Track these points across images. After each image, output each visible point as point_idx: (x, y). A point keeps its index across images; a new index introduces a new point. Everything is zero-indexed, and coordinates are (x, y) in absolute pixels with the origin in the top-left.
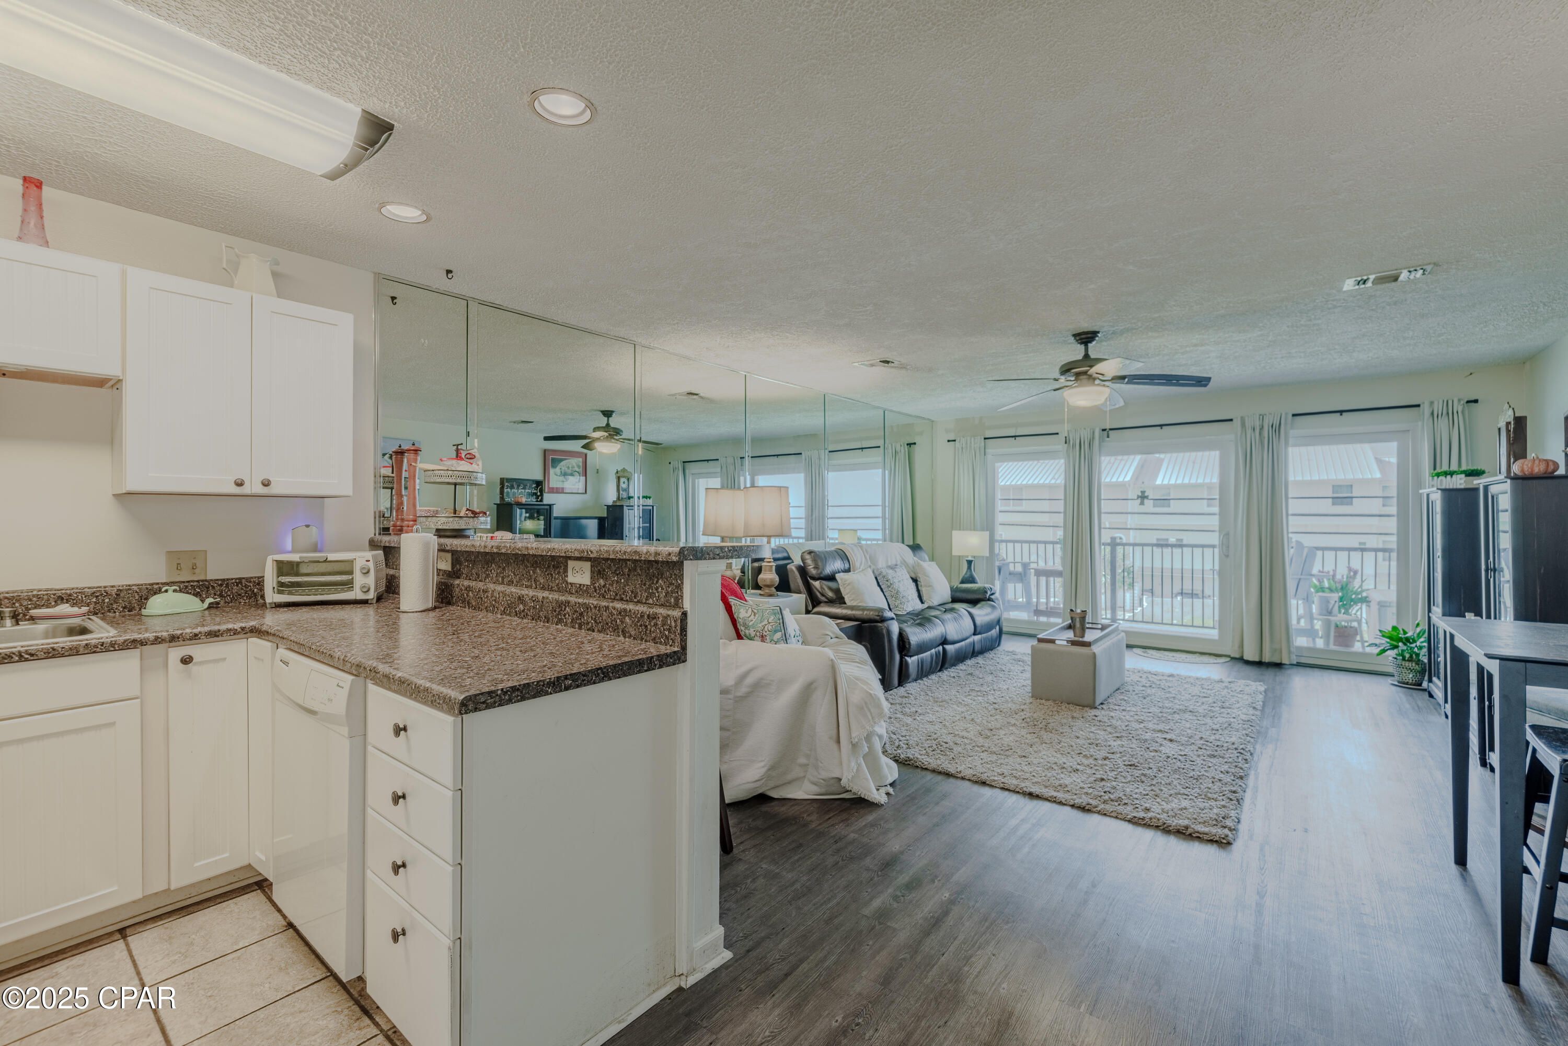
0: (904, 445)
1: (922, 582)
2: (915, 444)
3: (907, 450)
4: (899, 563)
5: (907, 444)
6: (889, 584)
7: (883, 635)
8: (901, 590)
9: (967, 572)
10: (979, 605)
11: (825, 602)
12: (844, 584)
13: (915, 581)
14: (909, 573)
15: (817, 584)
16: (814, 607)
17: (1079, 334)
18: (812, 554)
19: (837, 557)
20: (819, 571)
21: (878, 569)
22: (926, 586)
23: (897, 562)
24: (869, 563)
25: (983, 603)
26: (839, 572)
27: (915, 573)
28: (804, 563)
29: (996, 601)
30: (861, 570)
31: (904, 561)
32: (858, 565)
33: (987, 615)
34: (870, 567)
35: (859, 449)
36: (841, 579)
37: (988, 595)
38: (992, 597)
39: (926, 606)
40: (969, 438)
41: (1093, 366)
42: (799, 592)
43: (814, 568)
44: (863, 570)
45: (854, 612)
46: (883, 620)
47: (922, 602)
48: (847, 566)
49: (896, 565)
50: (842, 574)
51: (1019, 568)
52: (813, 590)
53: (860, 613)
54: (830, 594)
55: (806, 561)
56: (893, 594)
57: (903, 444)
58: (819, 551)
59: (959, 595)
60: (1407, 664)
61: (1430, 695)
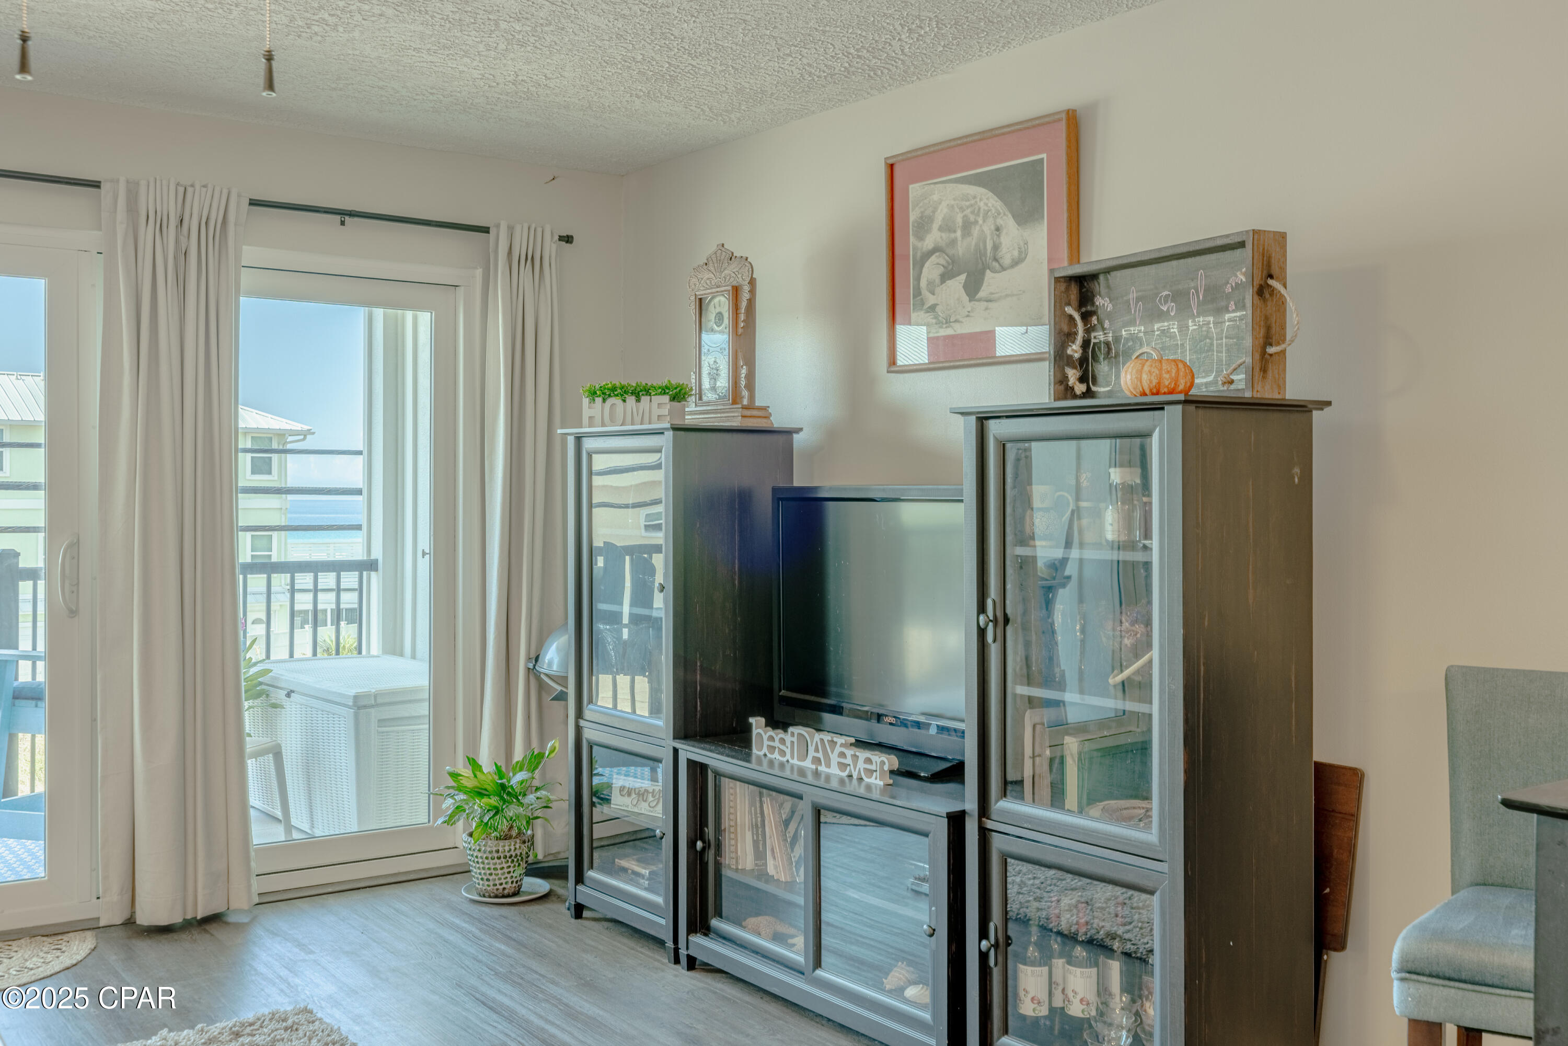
60: (506, 847)
61: (579, 910)
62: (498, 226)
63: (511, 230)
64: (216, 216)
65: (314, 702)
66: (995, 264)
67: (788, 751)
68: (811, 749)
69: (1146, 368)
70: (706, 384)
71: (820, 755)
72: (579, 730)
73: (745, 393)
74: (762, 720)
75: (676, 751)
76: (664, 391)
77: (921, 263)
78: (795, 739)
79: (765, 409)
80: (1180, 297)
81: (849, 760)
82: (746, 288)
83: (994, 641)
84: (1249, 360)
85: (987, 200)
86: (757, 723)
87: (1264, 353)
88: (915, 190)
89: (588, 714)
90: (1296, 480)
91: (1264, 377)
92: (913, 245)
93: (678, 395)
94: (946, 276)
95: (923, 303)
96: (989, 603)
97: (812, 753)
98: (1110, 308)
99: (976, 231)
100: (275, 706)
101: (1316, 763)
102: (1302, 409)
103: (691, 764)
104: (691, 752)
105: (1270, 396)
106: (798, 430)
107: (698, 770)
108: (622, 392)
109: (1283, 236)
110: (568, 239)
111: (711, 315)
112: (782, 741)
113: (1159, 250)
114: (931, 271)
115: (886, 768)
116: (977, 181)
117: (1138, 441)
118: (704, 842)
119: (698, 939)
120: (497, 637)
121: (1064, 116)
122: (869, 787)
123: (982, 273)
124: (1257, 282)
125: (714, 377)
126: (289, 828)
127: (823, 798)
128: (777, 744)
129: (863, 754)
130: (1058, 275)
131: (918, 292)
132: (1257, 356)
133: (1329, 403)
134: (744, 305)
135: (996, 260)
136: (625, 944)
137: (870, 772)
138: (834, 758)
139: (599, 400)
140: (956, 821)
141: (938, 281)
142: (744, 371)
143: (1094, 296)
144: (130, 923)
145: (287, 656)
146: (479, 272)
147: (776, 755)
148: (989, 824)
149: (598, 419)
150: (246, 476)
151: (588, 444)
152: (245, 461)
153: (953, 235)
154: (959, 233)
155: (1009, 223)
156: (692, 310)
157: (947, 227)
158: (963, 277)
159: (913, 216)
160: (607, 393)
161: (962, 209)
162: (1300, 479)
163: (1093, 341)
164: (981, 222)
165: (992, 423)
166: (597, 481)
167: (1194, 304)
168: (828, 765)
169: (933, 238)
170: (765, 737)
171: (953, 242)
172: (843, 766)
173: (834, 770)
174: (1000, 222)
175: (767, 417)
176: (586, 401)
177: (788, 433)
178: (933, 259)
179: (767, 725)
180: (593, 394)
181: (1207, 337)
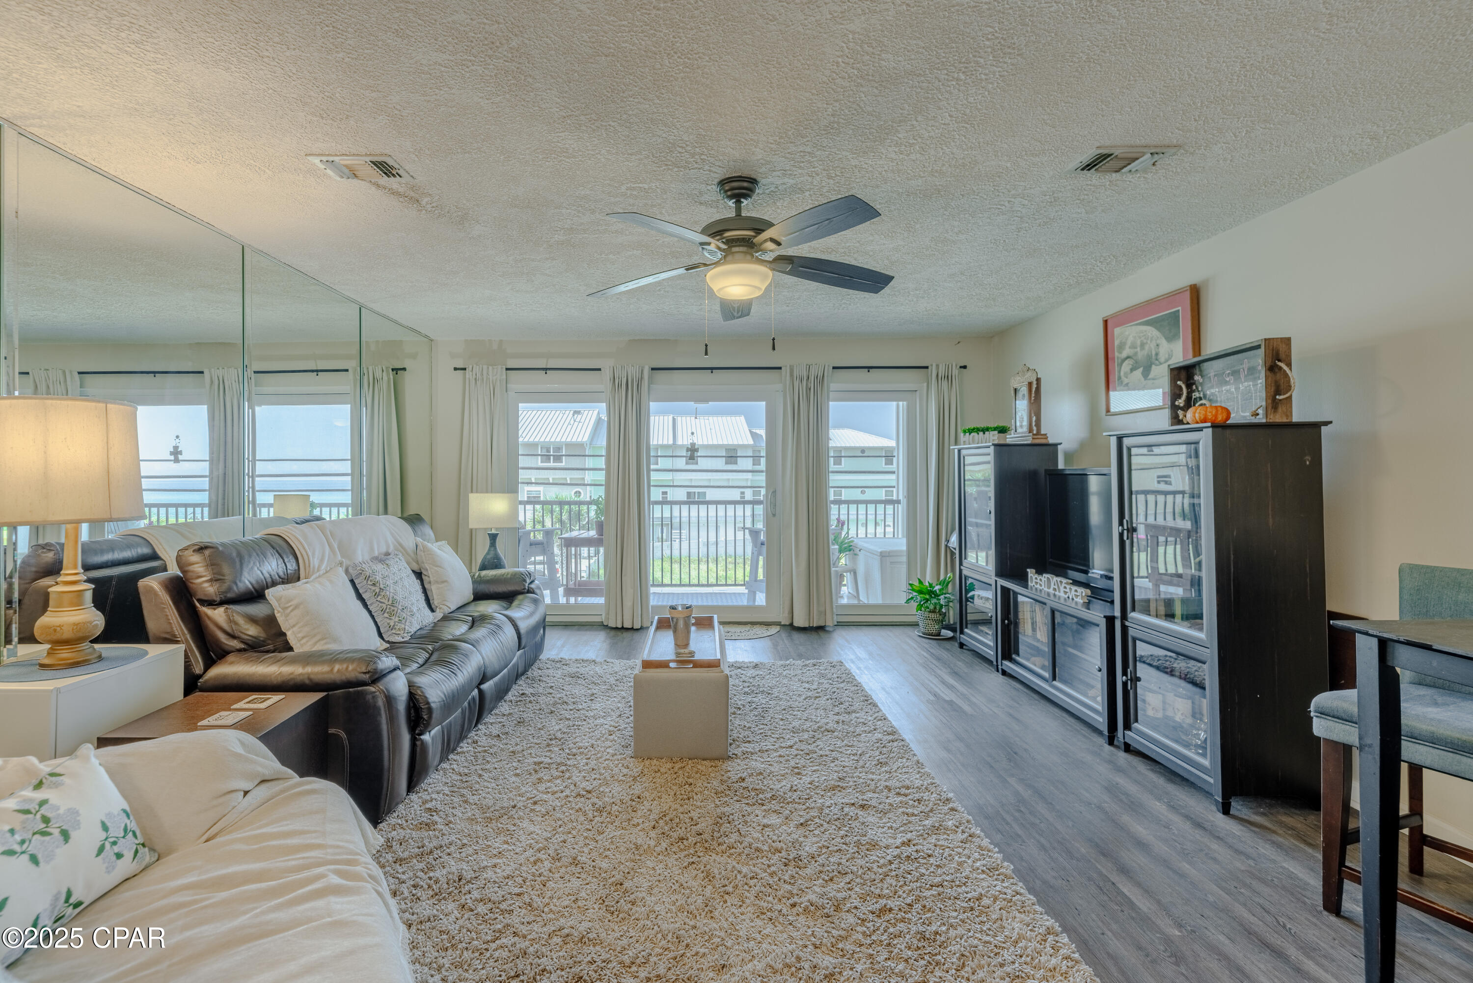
0: (387, 371)
1: (431, 575)
2: (404, 369)
3: (392, 377)
4: (391, 549)
5: (393, 370)
6: (378, 590)
7: (376, 709)
8: (399, 598)
9: (489, 550)
10: (516, 603)
11: (240, 650)
12: (285, 609)
13: (419, 575)
14: (408, 563)
15: (217, 615)
16: (209, 663)
17: (730, 180)
18: (207, 552)
19: (269, 552)
20: (225, 587)
21: (355, 566)
22: (437, 582)
23: (388, 546)
24: (339, 558)
25: (520, 597)
26: (274, 584)
27: (417, 562)
28: (183, 572)
29: (537, 591)
30: (321, 572)
31: (400, 545)
32: (315, 562)
33: (532, 614)
34: (341, 564)
35: (313, 371)
36: (279, 600)
37: (527, 585)
38: (532, 586)
39: (439, 615)
40: (485, 367)
41: (763, 231)
42: (169, 639)
43: (211, 580)
44: (327, 572)
45: (309, 669)
46: (377, 677)
47: (432, 610)
48: (291, 566)
49: (387, 554)
50: (279, 588)
51: (540, 537)
52: (207, 627)
53: (325, 668)
54: (252, 631)
55: (191, 568)
56: (384, 606)
57: (387, 368)
58: (223, 544)
59: (485, 588)
60: (932, 615)
61: (962, 645)
62: (932, 365)
63: (938, 366)
64: (820, 374)
65: (868, 554)
66: (1157, 362)
67: (1043, 585)
68: (1052, 584)
69: (1198, 411)
70: (1018, 424)
71: (1056, 587)
72: (961, 571)
73: (1035, 428)
74: (1034, 571)
75: (996, 581)
76: (995, 429)
77: (1120, 365)
78: (1046, 579)
79: (1046, 435)
80: (1235, 373)
81: (1068, 590)
82: (1035, 383)
83: (1128, 539)
84: (1264, 404)
85: (1152, 331)
86: (1031, 572)
87: (1274, 400)
88: (1117, 331)
89: (964, 564)
90: (1308, 463)
91: (1274, 412)
92: (1117, 355)
93: (1003, 430)
94: (1132, 370)
95: (1122, 383)
96: (1125, 521)
97: (1052, 586)
98: (1201, 381)
99: (1147, 347)
100: (855, 554)
101: (1329, 612)
102: (1316, 427)
103: (1002, 587)
104: (1002, 582)
105: (1280, 421)
106: (1060, 444)
107: (1005, 591)
108: (977, 430)
109: (1289, 339)
110: (965, 367)
111: (1020, 395)
112: (1041, 580)
113: (1219, 352)
114: (1126, 366)
115: (1084, 594)
116: (1147, 323)
117: (1193, 446)
118: (1008, 620)
119: (1006, 663)
120: (933, 531)
121: (1188, 288)
122: (1076, 603)
123: (1150, 367)
124: (1269, 364)
125: (1021, 422)
126: (859, 600)
127: (1055, 606)
128: (1038, 581)
129: (1074, 588)
130: (1171, 367)
131: (1120, 378)
132: (1270, 401)
133: (1331, 422)
134: (1034, 390)
135: (1157, 360)
136: (977, 661)
137: (1077, 596)
138: (1062, 589)
139: (968, 434)
140: (1110, 620)
141: (1129, 371)
142: (1034, 419)
143: (1194, 375)
144: (791, 625)
145: (864, 536)
146: (925, 384)
147: (1038, 586)
148: (1127, 623)
149: (967, 442)
150: (832, 467)
151: (964, 452)
152: (832, 460)
153: (1136, 350)
154: (1139, 349)
155: (1163, 342)
156: (1012, 392)
157: (1133, 346)
158: (1141, 369)
159: (1117, 343)
160: (971, 431)
161: (1140, 338)
162: (1310, 462)
163: (1194, 397)
164: (1149, 342)
165: (1125, 439)
166: (967, 468)
167: (1242, 376)
168: (1059, 592)
169: (1126, 352)
170: (1034, 578)
171: (1136, 354)
172: (1066, 593)
173: (1062, 594)
174: (1158, 342)
175: (1047, 438)
176: (962, 434)
177: (1056, 445)
178: (1127, 362)
179: (1036, 573)
180: (965, 432)
181: (1249, 392)
